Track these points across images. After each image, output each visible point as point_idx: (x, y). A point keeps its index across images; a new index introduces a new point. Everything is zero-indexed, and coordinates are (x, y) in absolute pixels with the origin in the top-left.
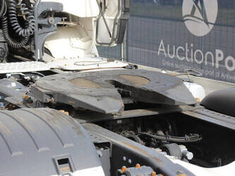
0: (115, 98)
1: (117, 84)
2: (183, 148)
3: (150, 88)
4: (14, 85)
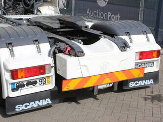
0: (57, 23)
1: (59, 20)
2: (80, 41)
3: (70, 21)
4: (25, 22)
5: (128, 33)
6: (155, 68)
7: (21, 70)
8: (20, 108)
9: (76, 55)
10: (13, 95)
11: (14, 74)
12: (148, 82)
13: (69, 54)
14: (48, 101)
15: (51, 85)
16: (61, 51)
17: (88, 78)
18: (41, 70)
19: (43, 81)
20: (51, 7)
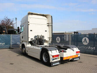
5: (72, 48)
6: (79, 56)
7: (55, 55)
8: (54, 65)
9: (65, 52)
10: (53, 61)
11: (53, 56)
12: (78, 59)
13: (63, 52)
14: (59, 63)
15: (59, 59)
16: (61, 52)
17: (68, 57)
18: (58, 56)
19: (58, 58)
20: (47, 43)
